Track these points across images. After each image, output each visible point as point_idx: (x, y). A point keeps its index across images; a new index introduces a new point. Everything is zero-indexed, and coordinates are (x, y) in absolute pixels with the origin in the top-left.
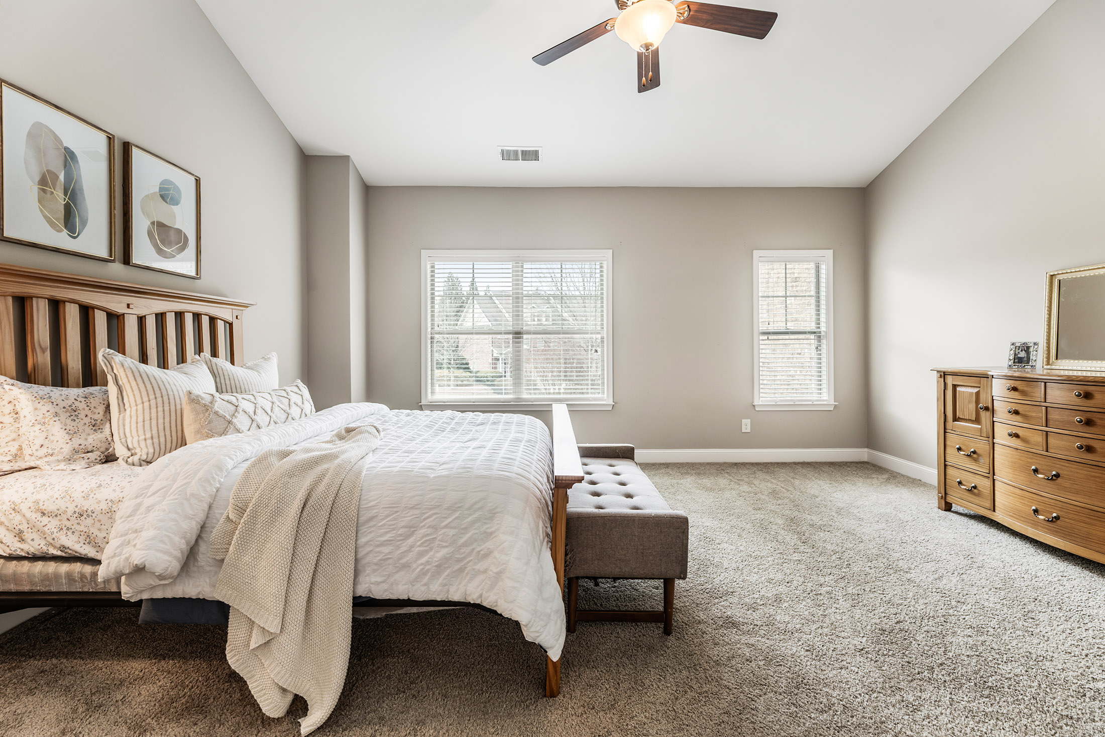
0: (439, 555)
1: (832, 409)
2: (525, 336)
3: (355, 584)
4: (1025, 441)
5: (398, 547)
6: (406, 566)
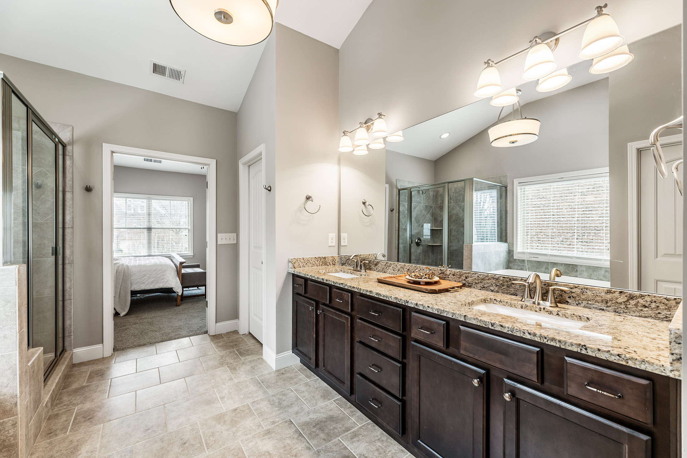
0: (152, 279)
2: (153, 230)
3: (131, 287)
5: (141, 279)
6: (144, 283)
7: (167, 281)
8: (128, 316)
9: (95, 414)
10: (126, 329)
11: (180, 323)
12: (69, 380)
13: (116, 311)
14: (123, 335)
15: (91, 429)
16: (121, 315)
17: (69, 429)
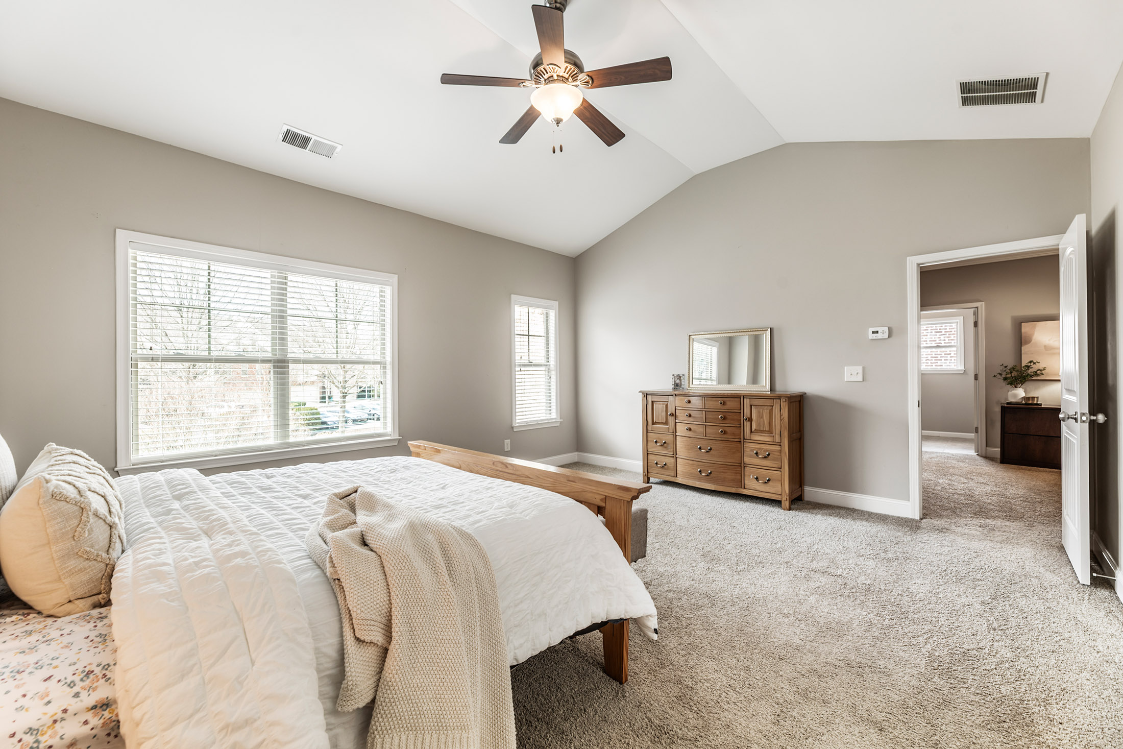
1: (558, 425)
2: (291, 365)
4: (695, 432)
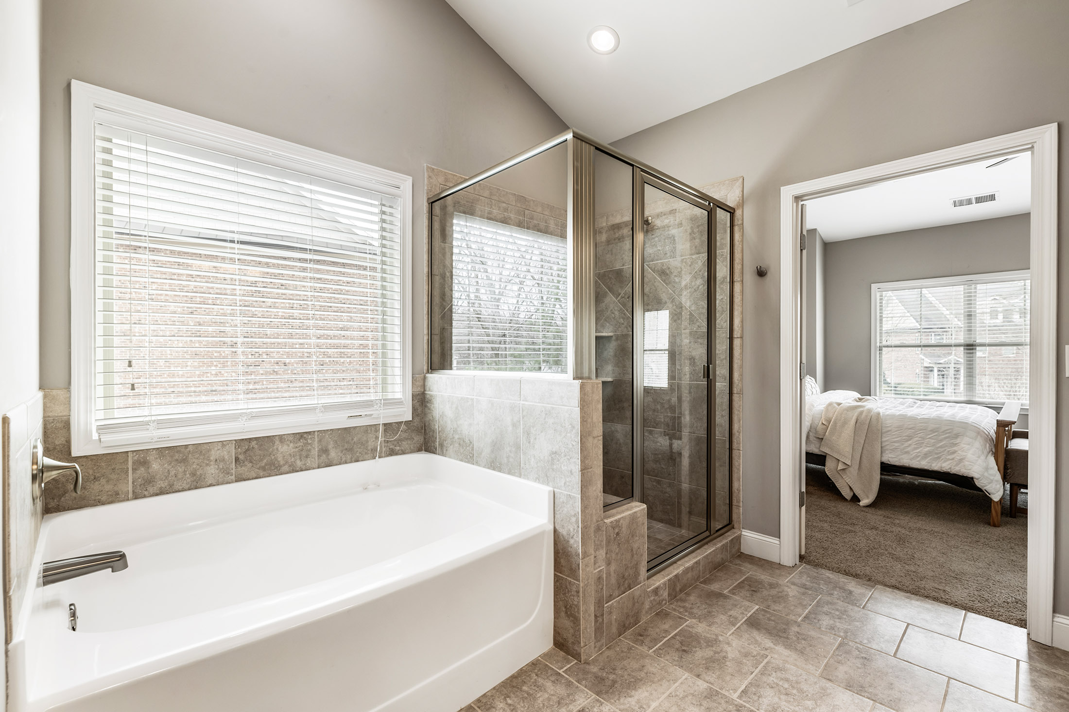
0: (926, 450)
2: (978, 348)
3: (882, 456)
7: (961, 460)
8: (873, 509)
9: (694, 649)
10: (850, 531)
11: (967, 567)
12: (718, 574)
13: (854, 494)
14: (836, 540)
15: (671, 669)
16: (861, 503)
17: (657, 646)
